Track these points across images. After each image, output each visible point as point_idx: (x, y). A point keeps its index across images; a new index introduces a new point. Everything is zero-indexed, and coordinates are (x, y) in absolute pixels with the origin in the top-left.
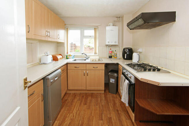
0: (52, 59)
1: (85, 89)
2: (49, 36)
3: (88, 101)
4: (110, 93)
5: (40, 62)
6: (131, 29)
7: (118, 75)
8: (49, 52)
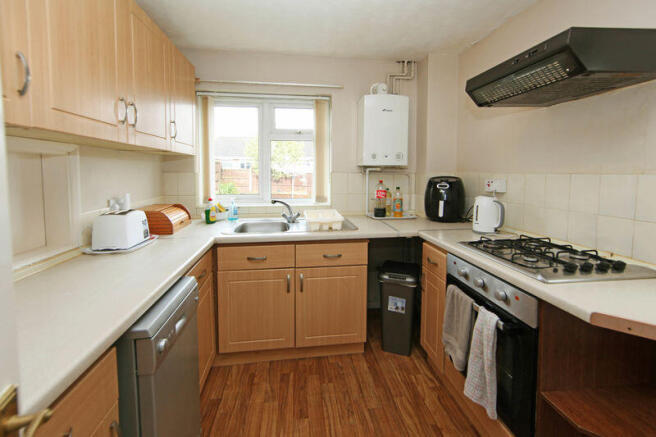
0: (147, 227)
1: (291, 345)
2: (134, 126)
3: (312, 399)
4: (386, 354)
5: (89, 244)
6: (480, 105)
7: (418, 282)
8: (128, 195)
